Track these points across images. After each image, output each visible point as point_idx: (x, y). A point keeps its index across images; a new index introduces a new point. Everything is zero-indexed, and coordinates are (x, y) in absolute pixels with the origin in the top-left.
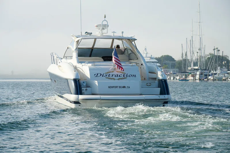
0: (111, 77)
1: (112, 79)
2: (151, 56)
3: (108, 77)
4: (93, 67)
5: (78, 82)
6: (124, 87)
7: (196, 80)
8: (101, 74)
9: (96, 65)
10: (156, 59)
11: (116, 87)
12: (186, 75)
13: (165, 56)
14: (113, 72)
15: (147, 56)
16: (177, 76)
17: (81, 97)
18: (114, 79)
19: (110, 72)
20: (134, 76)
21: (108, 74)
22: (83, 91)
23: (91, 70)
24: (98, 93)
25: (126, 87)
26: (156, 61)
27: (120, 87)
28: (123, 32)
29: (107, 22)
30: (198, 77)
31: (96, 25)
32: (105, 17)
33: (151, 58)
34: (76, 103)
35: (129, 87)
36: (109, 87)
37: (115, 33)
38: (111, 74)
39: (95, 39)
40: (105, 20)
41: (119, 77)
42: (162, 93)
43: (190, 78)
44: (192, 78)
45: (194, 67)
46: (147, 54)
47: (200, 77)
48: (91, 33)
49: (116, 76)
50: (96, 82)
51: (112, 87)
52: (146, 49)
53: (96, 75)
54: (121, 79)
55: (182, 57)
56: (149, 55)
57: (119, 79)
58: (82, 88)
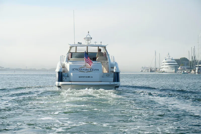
0: (82, 71)
1: (82, 72)
2: (172, 58)
3: (80, 70)
4: (72, 64)
5: (60, 74)
6: (89, 77)
7: (196, 73)
8: (76, 69)
9: (74, 63)
10: (175, 60)
11: (84, 77)
12: (190, 70)
13: (182, 58)
14: (84, 67)
15: (170, 58)
16: (185, 70)
17: (61, 83)
18: (84, 72)
19: (82, 67)
20: (97, 70)
21: (81, 69)
22: (63, 80)
23: (70, 66)
24: (72, 81)
25: (90, 77)
26: (175, 61)
27: (86, 77)
28: (101, 42)
29: (89, 36)
30: (197, 71)
31: (84, 38)
32: (88, 33)
33: (172, 59)
34: (59, 87)
35: (92, 77)
36: (79, 77)
37: (96, 43)
38: (83, 69)
39: (76, 47)
40: (88, 35)
41: (87, 71)
42: (114, 81)
43: (193, 72)
44: (194, 72)
45: (199, 65)
46: (169, 57)
47: (198, 71)
48: (81, 43)
49: (86, 70)
50: (72, 74)
51: (81, 77)
52: (169, 54)
53: (73, 69)
54: (89, 72)
55: (192, 59)
56: (171, 58)
57: (87, 72)
58: (63, 78)
